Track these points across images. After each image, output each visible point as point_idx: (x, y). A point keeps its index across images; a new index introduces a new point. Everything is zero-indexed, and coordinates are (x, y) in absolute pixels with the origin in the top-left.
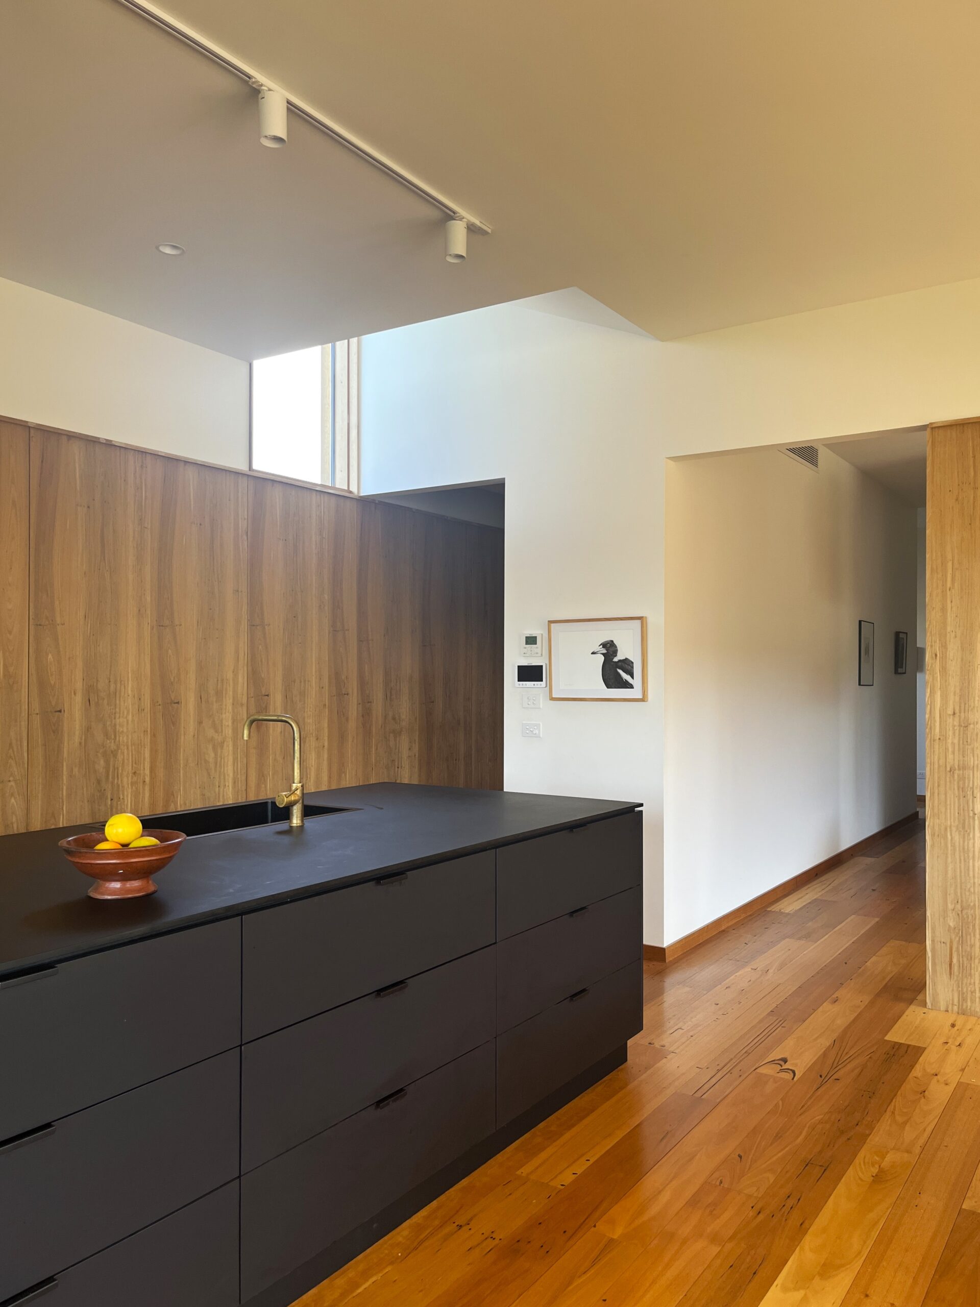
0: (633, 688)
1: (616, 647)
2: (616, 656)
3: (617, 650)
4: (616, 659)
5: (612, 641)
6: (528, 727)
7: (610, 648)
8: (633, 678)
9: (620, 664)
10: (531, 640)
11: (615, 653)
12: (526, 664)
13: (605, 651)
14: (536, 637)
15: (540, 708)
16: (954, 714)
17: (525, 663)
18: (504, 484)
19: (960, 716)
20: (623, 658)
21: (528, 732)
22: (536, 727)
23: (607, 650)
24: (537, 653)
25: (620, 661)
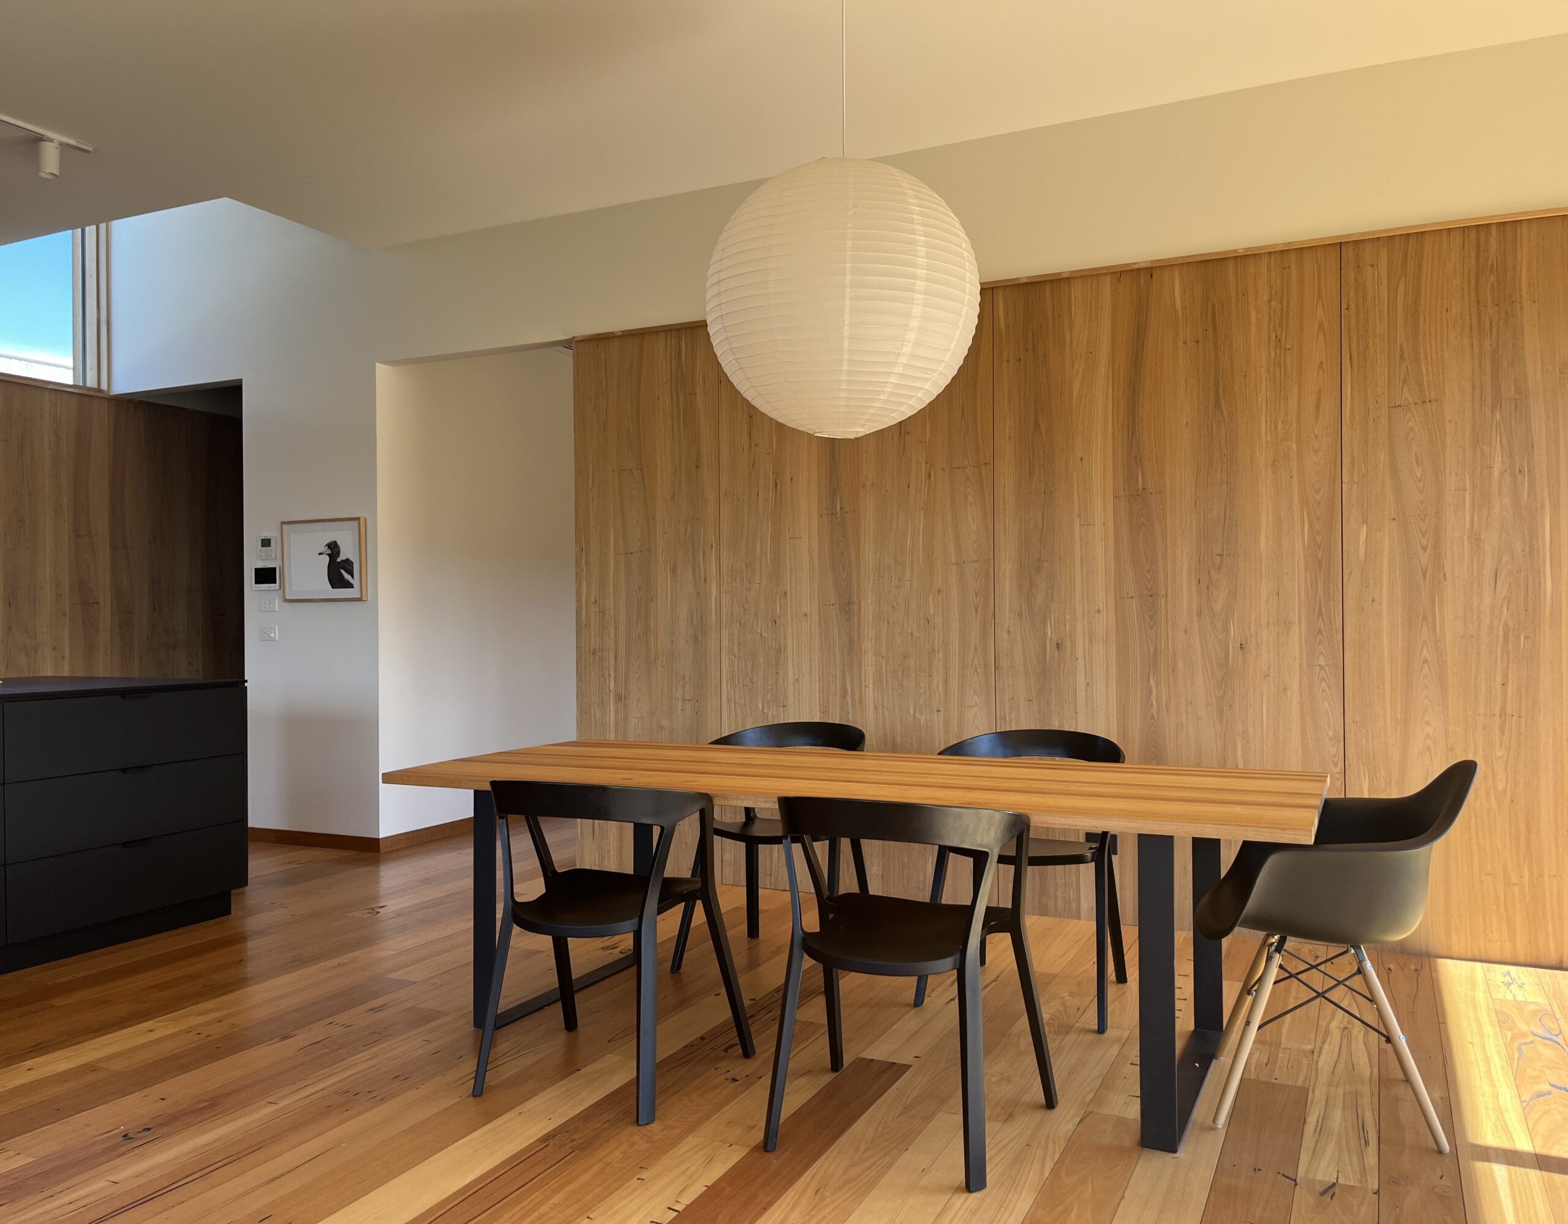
0: (353, 587)
1: (339, 547)
2: (339, 556)
3: (340, 551)
4: (339, 560)
5: (336, 542)
6: (265, 631)
7: (333, 548)
8: (353, 577)
9: (342, 564)
10: (266, 543)
11: (338, 553)
12: (262, 567)
13: (330, 552)
14: (270, 539)
15: (275, 611)
16: (595, 602)
17: (261, 565)
18: (242, 386)
19: (599, 603)
20: (344, 558)
21: (265, 635)
22: (272, 631)
23: (331, 550)
24: (271, 556)
25: (342, 561)
